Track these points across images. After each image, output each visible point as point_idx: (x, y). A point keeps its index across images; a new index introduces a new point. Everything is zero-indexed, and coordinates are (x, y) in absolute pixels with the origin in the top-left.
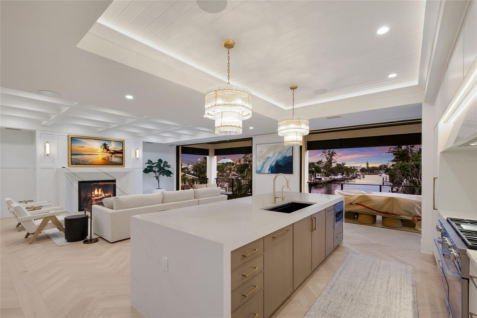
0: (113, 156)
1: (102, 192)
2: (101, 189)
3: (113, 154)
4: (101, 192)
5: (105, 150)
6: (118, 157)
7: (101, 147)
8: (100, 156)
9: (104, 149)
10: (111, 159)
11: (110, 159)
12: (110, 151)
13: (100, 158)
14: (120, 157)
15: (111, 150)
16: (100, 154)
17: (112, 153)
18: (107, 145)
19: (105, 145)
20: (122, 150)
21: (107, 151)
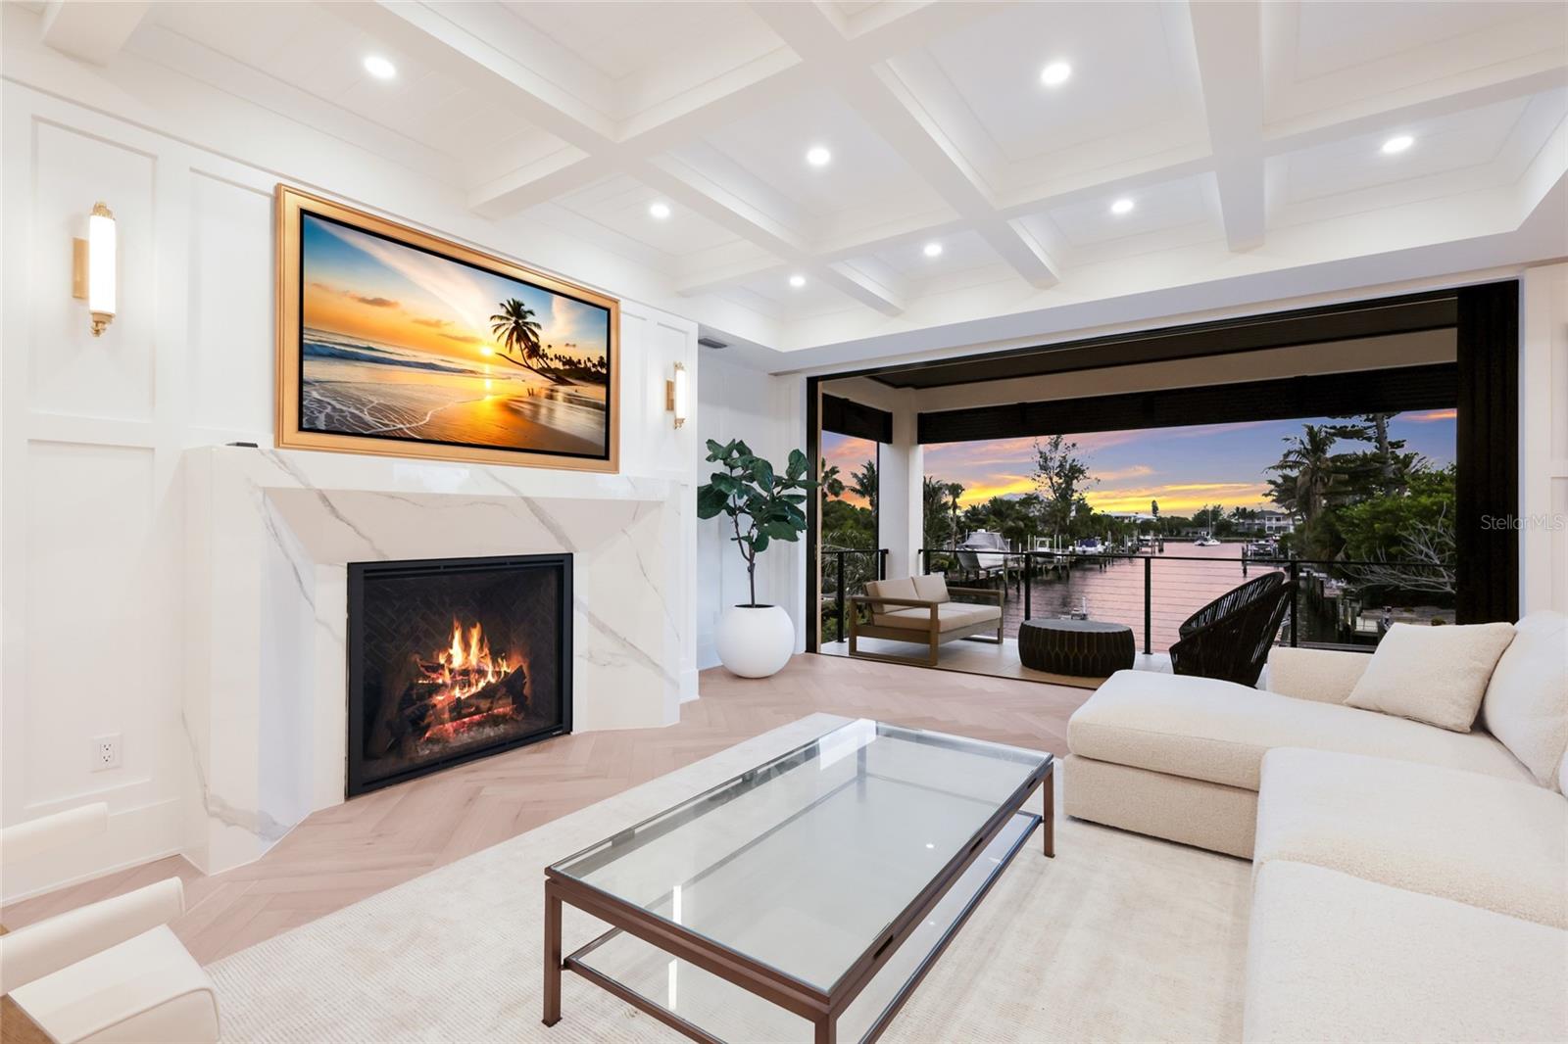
0: (560, 396)
1: (486, 651)
2: (478, 625)
3: (560, 378)
4: (481, 649)
5: (516, 346)
6: (587, 404)
7: (498, 321)
8: (488, 384)
9: (510, 336)
10: (551, 411)
11: (543, 411)
12: (544, 356)
13: (490, 399)
14: (596, 406)
15: (550, 353)
16: (487, 369)
17: (555, 371)
18: (530, 319)
19: (517, 310)
20: (605, 363)
21: (530, 357)
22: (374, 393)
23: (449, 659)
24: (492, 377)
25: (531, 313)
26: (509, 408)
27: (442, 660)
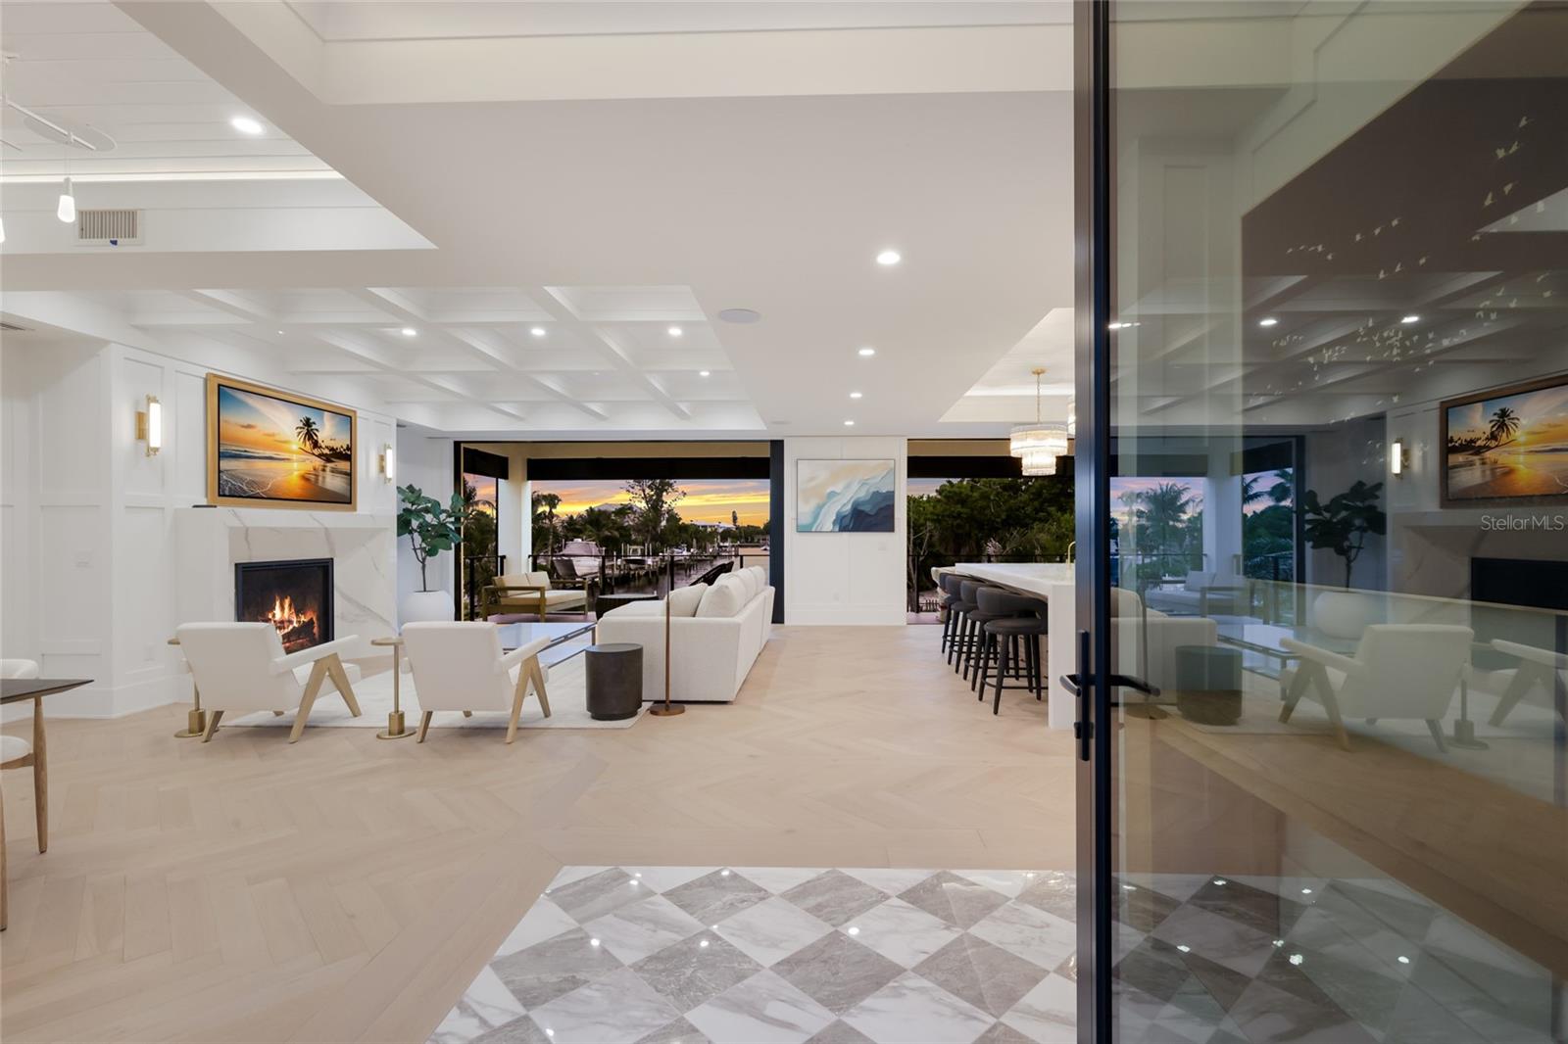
0: (328, 469)
1: (293, 609)
2: (290, 596)
3: (328, 459)
4: (290, 610)
5: (308, 443)
6: (341, 473)
7: (299, 430)
9: (304, 438)
10: (324, 478)
11: (320, 478)
12: (320, 447)
13: (296, 473)
14: (346, 474)
15: (323, 445)
16: (294, 457)
17: (326, 455)
18: (314, 427)
19: (308, 423)
20: (349, 448)
21: (314, 448)
22: (248, 475)
23: (274, 616)
24: (297, 461)
25: (314, 423)
26: (305, 478)
27: (270, 616)
